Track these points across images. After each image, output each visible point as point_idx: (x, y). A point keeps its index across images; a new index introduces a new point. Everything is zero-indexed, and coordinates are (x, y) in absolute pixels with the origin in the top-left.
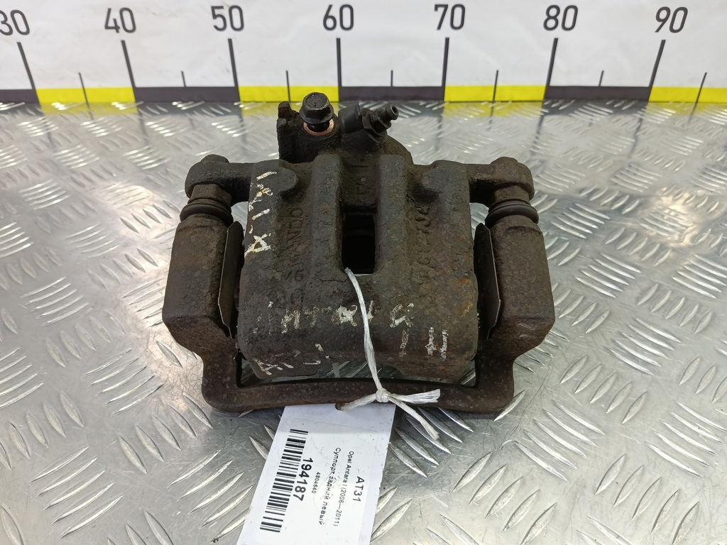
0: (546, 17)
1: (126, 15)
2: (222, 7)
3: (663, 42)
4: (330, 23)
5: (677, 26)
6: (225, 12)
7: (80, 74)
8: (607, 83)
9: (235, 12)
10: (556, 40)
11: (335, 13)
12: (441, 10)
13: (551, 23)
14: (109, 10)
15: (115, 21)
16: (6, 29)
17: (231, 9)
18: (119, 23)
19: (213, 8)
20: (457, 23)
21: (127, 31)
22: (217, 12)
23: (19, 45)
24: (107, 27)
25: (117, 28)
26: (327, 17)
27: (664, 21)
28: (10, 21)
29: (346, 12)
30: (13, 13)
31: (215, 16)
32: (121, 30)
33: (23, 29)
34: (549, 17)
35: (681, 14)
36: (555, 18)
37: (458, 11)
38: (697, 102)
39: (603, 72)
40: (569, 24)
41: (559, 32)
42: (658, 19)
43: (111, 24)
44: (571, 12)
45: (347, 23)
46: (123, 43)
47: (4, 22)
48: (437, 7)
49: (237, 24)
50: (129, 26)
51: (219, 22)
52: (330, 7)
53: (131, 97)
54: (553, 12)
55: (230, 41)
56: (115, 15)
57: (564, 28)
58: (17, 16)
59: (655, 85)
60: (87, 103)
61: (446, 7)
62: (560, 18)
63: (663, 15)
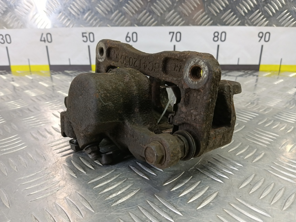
0: (213, 36)
1: (49, 36)
2: (86, 33)
3: (262, 46)
4: (128, 39)
5: (267, 39)
6: (87, 35)
7: (29, 60)
8: (241, 63)
9: (91, 35)
10: (218, 46)
11: (130, 35)
12: (172, 34)
13: (216, 39)
14: (42, 34)
15: (44, 38)
16: (2, 41)
17: (90, 34)
18: (46, 39)
19: (83, 33)
20: (178, 39)
21: (48, 42)
22: (84, 35)
23: (7, 48)
24: (41, 40)
25: (45, 41)
26: (127, 37)
27: (262, 37)
28: (4, 39)
29: (135, 35)
30: (6, 35)
31: (83, 36)
32: (47, 42)
33: (9, 41)
34: (215, 37)
35: (268, 35)
36: (217, 36)
37: (178, 35)
38: (280, 71)
39: (239, 59)
40: (223, 39)
41: (219, 42)
42: (259, 37)
43: (43, 39)
44: (223, 34)
45: (135, 39)
46: (47, 47)
47: (2, 39)
48: (170, 33)
49: (92, 40)
50: (49, 40)
51: (85, 39)
52: (128, 33)
53: (48, 68)
54: (216, 34)
55: (89, 47)
56: (45, 36)
57: (221, 41)
58: (8, 37)
59: (261, 64)
60: (30, 71)
61: (173, 33)
62: (219, 36)
63: (261, 35)
